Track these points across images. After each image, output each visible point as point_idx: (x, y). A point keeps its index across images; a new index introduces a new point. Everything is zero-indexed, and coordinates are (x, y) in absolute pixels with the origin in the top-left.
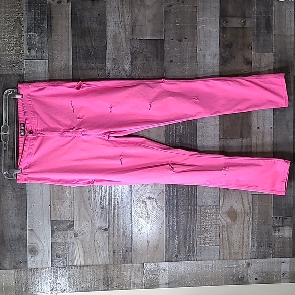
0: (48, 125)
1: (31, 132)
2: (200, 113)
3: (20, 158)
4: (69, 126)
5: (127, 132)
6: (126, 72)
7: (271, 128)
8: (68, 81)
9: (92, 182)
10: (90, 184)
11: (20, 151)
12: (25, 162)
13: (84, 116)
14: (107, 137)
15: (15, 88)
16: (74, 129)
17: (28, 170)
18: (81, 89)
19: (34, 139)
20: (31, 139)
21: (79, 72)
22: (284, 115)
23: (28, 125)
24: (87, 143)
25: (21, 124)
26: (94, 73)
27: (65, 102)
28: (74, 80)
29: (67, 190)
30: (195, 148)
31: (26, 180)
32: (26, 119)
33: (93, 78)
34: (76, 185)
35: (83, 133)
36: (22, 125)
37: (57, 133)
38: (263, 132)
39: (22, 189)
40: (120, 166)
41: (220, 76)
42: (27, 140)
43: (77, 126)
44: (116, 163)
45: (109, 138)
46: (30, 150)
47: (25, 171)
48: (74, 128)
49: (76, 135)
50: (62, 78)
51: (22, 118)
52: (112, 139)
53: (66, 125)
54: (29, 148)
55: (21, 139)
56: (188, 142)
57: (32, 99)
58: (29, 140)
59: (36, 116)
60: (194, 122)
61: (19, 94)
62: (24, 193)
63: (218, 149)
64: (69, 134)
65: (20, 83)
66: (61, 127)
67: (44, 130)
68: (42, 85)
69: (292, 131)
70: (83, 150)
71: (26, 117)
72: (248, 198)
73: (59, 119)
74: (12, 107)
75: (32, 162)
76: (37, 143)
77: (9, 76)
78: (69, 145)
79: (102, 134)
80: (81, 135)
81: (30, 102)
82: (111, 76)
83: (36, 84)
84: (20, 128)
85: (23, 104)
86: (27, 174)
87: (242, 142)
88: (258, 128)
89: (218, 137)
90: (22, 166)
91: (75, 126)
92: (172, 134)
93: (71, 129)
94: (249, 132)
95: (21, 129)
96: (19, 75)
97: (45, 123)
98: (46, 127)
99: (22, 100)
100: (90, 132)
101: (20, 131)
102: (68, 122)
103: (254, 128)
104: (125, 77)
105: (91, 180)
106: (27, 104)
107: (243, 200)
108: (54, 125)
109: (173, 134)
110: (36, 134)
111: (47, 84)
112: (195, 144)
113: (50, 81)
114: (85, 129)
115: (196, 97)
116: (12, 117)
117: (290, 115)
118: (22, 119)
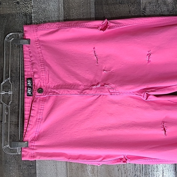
0: (63, 81)
1: (40, 90)
3: (25, 126)
4: (91, 82)
5: (173, 89)
6: (167, 6)
8: (90, 19)
9: (124, 160)
10: (122, 163)
11: (26, 116)
12: (32, 131)
13: (111, 68)
14: (145, 96)
15: (20, 32)
16: (99, 86)
17: (37, 143)
18: (107, 30)
19: (44, 100)
20: (40, 100)
21: (105, 8)
23: (36, 81)
24: (116, 105)
25: (27, 79)
26: (124, 9)
27: (86, 49)
28: (97, 19)
29: (89, 168)
31: (34, 157)
32: (34, 73)
33: (123, 15)
34: (101, 163)
35: (111, 91)
36: (29, 81)
37: (76, 92)
39: (31, 166)
40: (164, 137)
42: (36, 101)
43: (102, 81)
44: (158, 133)
45: (147, 97)
46: (38, 115)
47: (33, 144)
48: (98, 84)
49: (102, 93)
50: (82, 17)
51: (28, 71)
52: (152, 98)
53: (87, 80)
54: (38, 113)
55: (28, 100)
57: (42, 45)
58: (38, 101)
59: (47, 68)
61: (25, 39)
62: (33, 172)
64: (92, 92)
65: (26, 24)
66: (80, 83)
67: (58, 87)
68: (54, 26)
70: (111, 114)
71: (35, 70)
73: (78, 72)
74: (17, 57)
75: (42, 131)
76: (48, 105)
77: (12, 16)
78: (91, 108)
79: (138, 92)
80: (108, 94)
81: (39, 49)
82: (148, 12)
83: (46, 25)
84: (26, 85)
85: (30, 53)
86: (34, 148)
90: (29, 137)
91: (100, 81)
93: (93, 85)
95: (28, 87)
96: (26, 15)
97: (59, 78)
98: (61, 83)
99: (28, 47)
100: (121, 89)
101: (26, 89)
102: (90, 76)
104: (167, 13)
105: (123, 157)
106: (35, 53)
108: (70, 80)
110: (46, 93)
111: (61, 24)
113: (65, 20)
114: (113, 86)
116: (17, 71)
118: (29, 73)
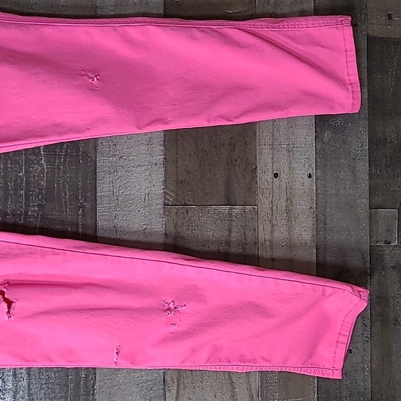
2: (103, 121)
7: (310, 176)
22: (345, 142)
30: (90, 232)
38: (289, 188)
41: (166, 16)
56: (66, 214)
60: (85, 154)
63: (161, 240)
69: (364, 185)
72: (249, 383)
87: (230, 215)
88: (276, 175)
89: (161, 201)
92: (16, 190)
94: (251, 188)
103: (264, 178)
107: (233, 388)
109: (17, 188)
112: (89, 222)
115: (91, 71)
117: (359, 142)
